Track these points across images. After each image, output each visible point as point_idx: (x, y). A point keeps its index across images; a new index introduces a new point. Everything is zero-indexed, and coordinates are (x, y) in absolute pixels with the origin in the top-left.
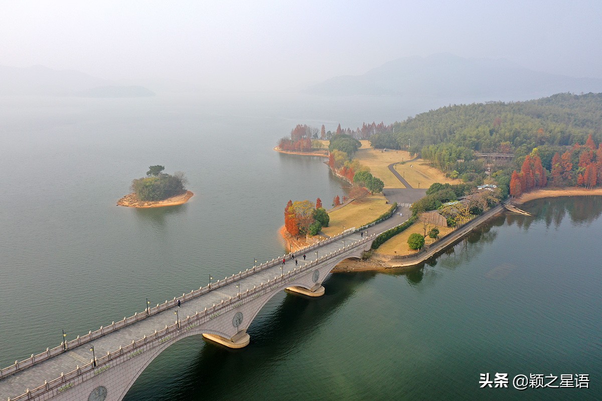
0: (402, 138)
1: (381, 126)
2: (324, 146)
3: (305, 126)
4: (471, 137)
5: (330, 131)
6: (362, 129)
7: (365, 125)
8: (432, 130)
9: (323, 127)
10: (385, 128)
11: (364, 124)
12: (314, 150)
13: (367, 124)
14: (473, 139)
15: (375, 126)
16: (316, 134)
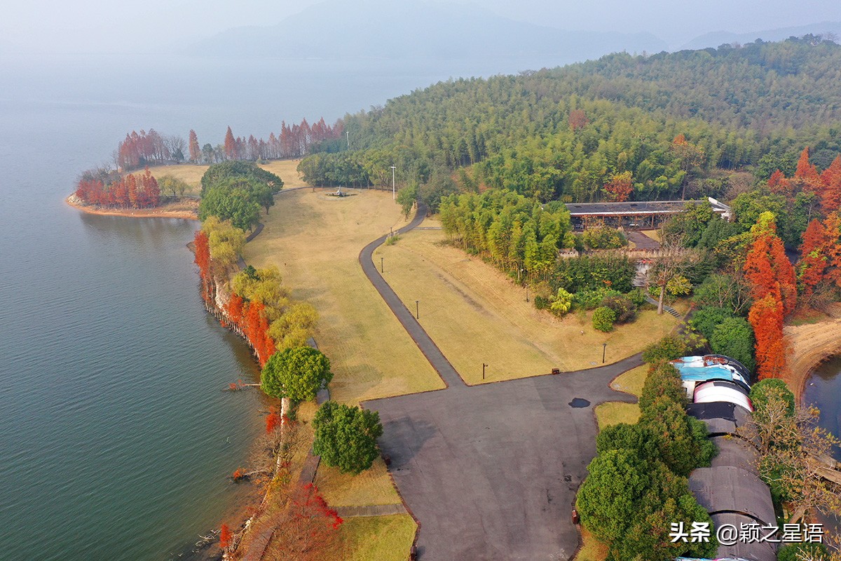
0: (375, 163)
1: (320, 127)
2: (190, 188)
3: (152, 132)
4: (543, 165)
5: (209, 145)
6: (281, 137)
7: (286, 126)
8: (432, 139)
9: (193, 136)
10: (329, 132)
11: (284, 125)
12: (168, 200)
13: (290, 124)
14: (551, 170)
15: (308, 127)
16: (179, 151)
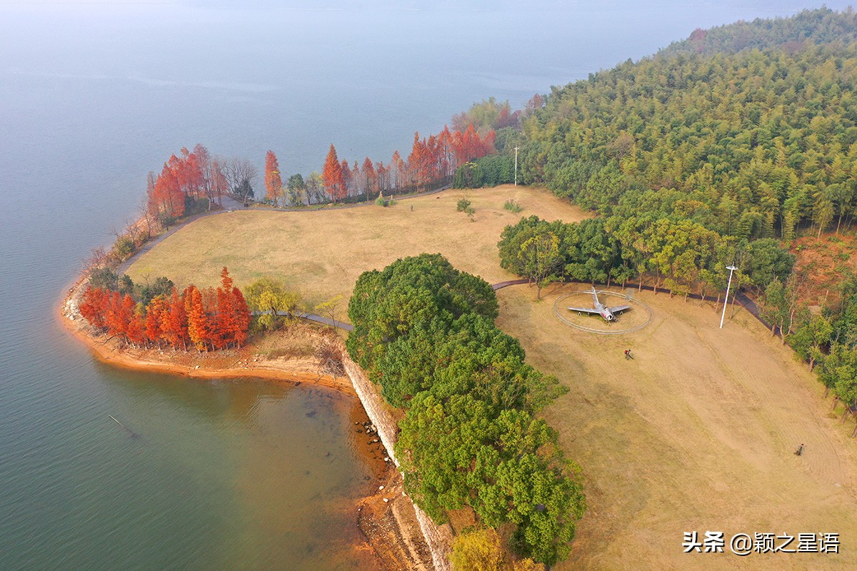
5: (299, 177)
6: (412, 158)
16: (246, 183)
